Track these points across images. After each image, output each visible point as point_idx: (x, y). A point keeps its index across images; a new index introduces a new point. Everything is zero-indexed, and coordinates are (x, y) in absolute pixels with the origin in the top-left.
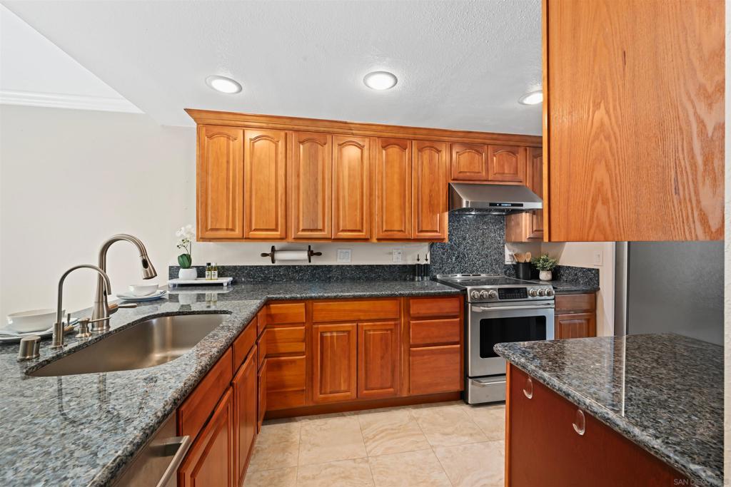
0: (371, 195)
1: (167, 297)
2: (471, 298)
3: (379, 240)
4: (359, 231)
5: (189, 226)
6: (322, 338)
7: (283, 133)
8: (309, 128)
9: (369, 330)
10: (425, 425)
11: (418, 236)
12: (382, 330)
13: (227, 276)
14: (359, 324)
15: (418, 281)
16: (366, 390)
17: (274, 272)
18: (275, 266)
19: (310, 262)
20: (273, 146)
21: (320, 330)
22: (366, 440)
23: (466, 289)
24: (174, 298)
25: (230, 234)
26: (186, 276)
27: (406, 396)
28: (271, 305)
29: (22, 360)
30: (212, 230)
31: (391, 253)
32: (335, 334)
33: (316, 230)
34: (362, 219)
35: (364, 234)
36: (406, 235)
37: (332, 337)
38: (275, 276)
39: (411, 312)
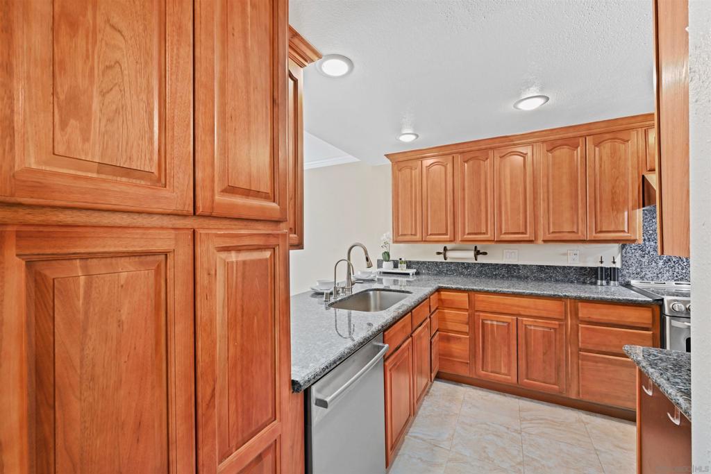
0: (535, 199)
1: (376, 279)
2: (670, 310)
3: (545, 241)
4: (522, 233)
5: (388, 233)
6: (483, 324)
7: (451, 157)
8: (472, 148)
9: (531, 325)
10: (594, 431)
11: (594, 237)
12: (543, 327)
13: (412, 268)
14: (519, 318)
15: (602, 285)
16: (527, 379)
17: (447, 267)
18: (447, 263)
19: (476, 260)
20: (443, 168)
21: (481, 318)
22: (523, 419)
23: (662, 300)
24: (380, 281)
25: (414, 238)
26: (388, 266)
27: (574, 398)
28: (442, 293)
29: (325, 301)
30: (402, 235)
31: (565, 254)
32: (495, 323)
33: (480, 233)
34: (526, 222)
35: (527, 236)
36: (580, 236)
37: (492, 325)
38: (447, 271)
39: (580, 315)
